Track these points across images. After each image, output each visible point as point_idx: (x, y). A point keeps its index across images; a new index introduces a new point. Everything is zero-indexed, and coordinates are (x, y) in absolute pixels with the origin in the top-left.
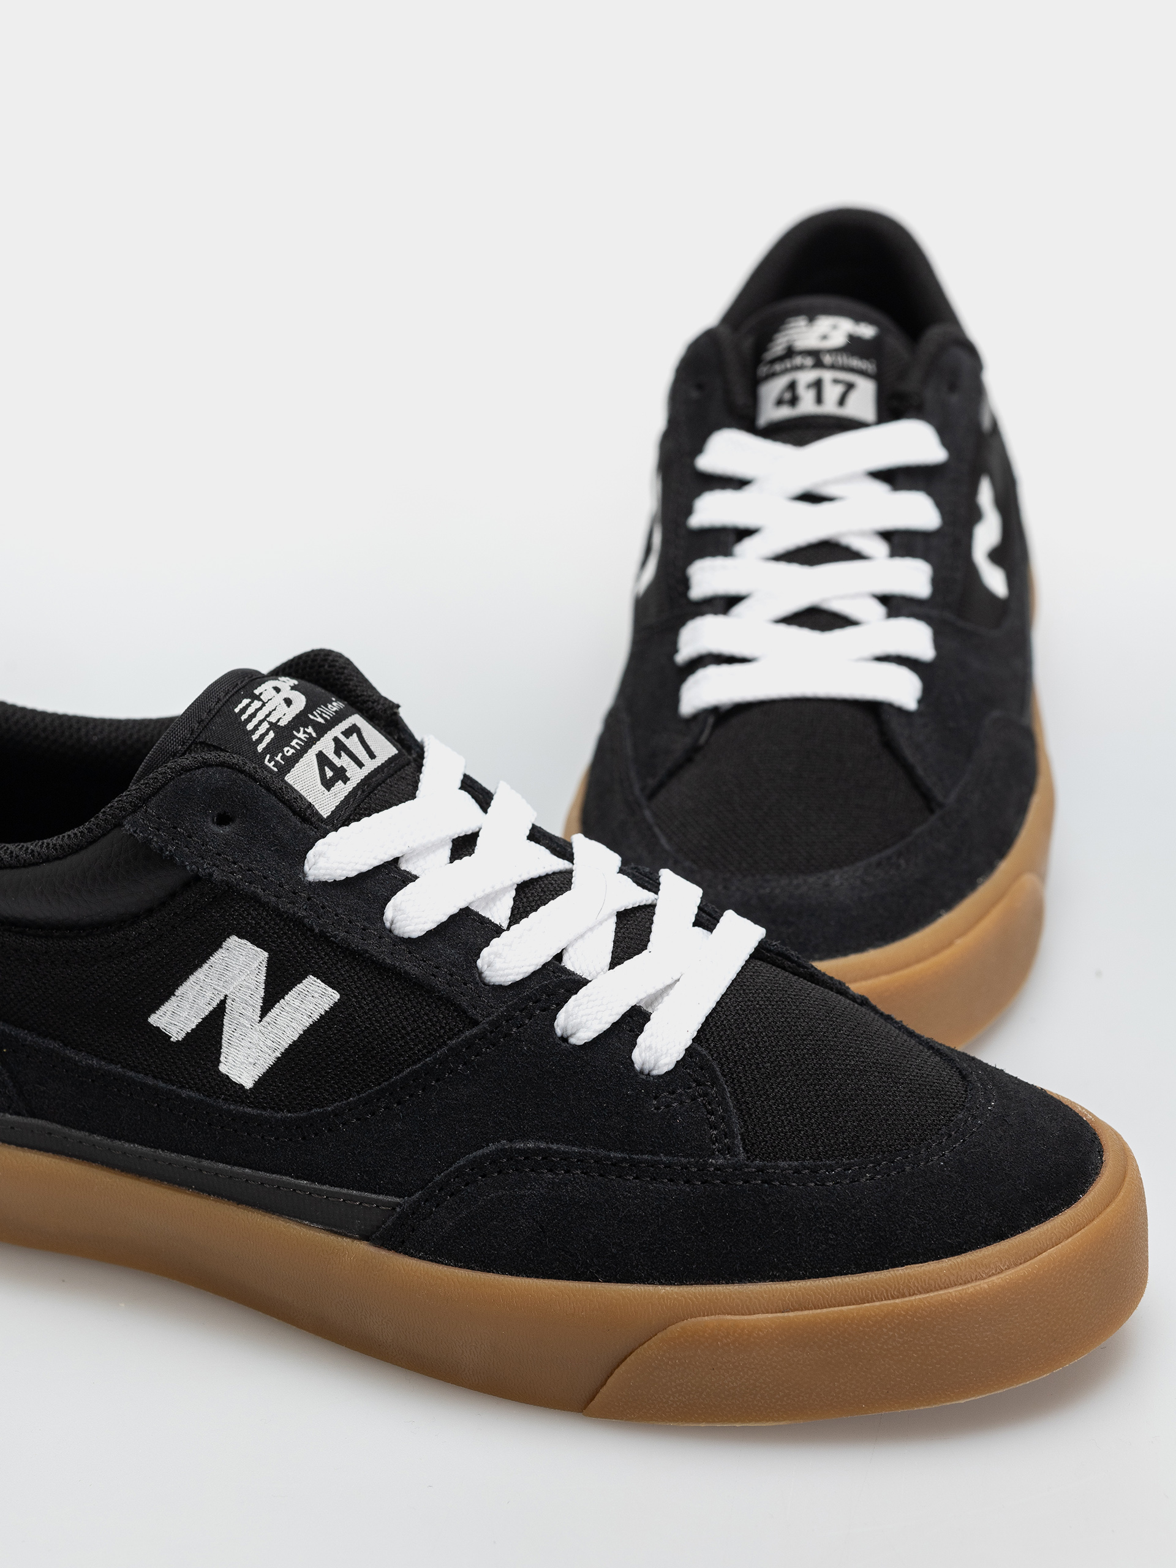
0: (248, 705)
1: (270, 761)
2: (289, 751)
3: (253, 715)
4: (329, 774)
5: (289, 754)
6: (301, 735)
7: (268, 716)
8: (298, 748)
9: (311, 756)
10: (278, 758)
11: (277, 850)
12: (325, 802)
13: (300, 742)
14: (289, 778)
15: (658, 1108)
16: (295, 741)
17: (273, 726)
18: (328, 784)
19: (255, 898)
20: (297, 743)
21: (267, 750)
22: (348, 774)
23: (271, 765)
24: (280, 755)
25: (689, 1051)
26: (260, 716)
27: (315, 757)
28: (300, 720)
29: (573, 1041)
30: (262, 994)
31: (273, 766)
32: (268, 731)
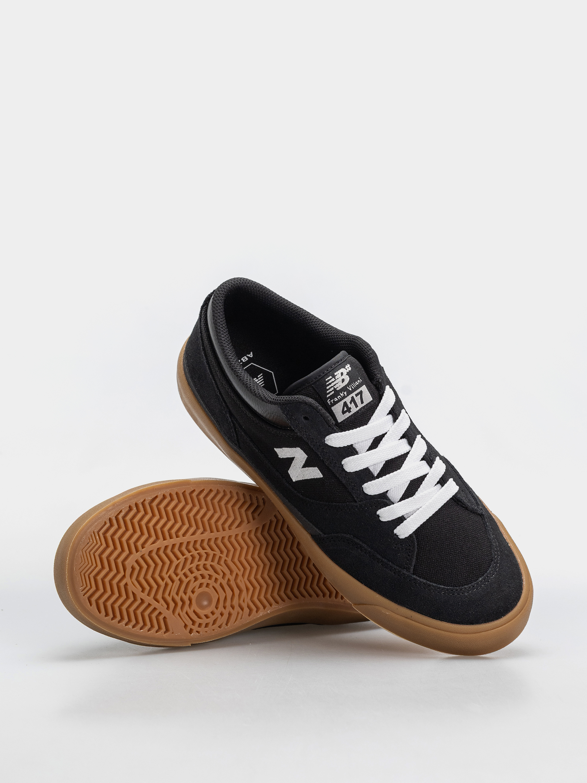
0: (330, 379)
1: (329, 401)
2: (336, 399)
3: (330, 384)
4: (345, 409)
5: (335, 400)
6: (342, 395)
7: (334, 385)
8: (339, 399)
9: (342, 403)
10: (332, 401)
11: (318, 433)
12: (341, 418)
13: (341, 397)
14: (333, 408)
15: (395, 548)
16: (339, 396)
17: (335, 389)
18: (344, 412)
19: (307, 444)
20: (339, 397)
21: (329, 397)
22: (351, 410)
23: (329, 402)
24: (333, 400)
25: (410, 536)
26: (332, 385)
27: (343, 403)
28: (344, 389)
29: (380, 519)
30: (304, 463)
31: (330, 403)
32: (333, 390)
